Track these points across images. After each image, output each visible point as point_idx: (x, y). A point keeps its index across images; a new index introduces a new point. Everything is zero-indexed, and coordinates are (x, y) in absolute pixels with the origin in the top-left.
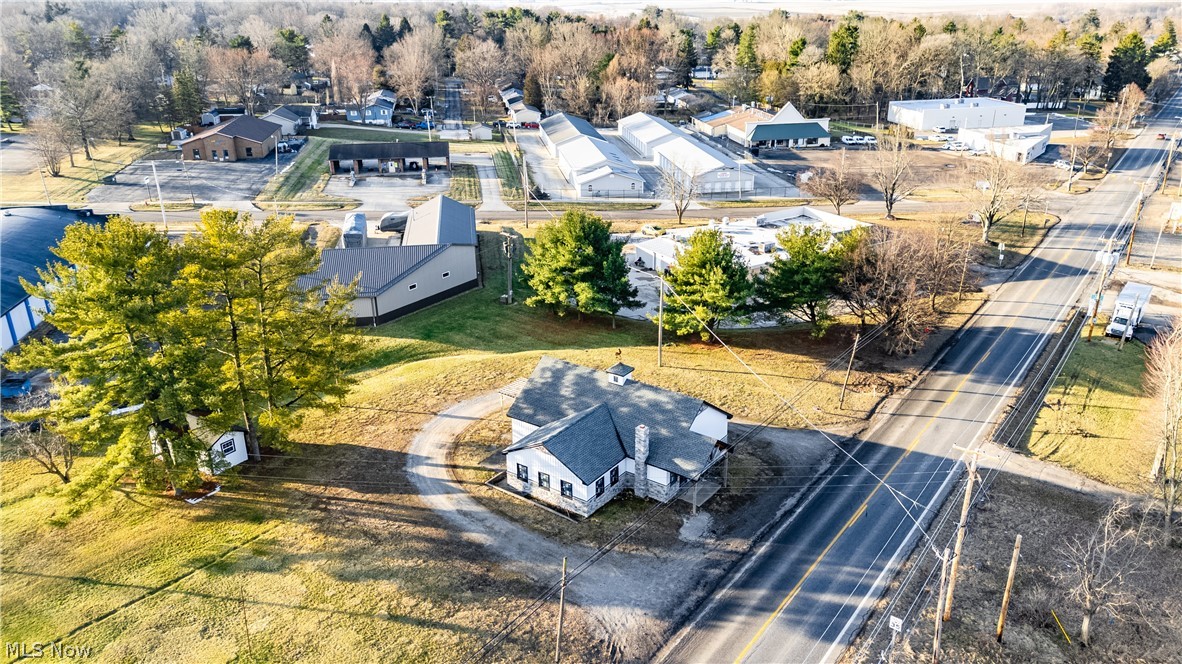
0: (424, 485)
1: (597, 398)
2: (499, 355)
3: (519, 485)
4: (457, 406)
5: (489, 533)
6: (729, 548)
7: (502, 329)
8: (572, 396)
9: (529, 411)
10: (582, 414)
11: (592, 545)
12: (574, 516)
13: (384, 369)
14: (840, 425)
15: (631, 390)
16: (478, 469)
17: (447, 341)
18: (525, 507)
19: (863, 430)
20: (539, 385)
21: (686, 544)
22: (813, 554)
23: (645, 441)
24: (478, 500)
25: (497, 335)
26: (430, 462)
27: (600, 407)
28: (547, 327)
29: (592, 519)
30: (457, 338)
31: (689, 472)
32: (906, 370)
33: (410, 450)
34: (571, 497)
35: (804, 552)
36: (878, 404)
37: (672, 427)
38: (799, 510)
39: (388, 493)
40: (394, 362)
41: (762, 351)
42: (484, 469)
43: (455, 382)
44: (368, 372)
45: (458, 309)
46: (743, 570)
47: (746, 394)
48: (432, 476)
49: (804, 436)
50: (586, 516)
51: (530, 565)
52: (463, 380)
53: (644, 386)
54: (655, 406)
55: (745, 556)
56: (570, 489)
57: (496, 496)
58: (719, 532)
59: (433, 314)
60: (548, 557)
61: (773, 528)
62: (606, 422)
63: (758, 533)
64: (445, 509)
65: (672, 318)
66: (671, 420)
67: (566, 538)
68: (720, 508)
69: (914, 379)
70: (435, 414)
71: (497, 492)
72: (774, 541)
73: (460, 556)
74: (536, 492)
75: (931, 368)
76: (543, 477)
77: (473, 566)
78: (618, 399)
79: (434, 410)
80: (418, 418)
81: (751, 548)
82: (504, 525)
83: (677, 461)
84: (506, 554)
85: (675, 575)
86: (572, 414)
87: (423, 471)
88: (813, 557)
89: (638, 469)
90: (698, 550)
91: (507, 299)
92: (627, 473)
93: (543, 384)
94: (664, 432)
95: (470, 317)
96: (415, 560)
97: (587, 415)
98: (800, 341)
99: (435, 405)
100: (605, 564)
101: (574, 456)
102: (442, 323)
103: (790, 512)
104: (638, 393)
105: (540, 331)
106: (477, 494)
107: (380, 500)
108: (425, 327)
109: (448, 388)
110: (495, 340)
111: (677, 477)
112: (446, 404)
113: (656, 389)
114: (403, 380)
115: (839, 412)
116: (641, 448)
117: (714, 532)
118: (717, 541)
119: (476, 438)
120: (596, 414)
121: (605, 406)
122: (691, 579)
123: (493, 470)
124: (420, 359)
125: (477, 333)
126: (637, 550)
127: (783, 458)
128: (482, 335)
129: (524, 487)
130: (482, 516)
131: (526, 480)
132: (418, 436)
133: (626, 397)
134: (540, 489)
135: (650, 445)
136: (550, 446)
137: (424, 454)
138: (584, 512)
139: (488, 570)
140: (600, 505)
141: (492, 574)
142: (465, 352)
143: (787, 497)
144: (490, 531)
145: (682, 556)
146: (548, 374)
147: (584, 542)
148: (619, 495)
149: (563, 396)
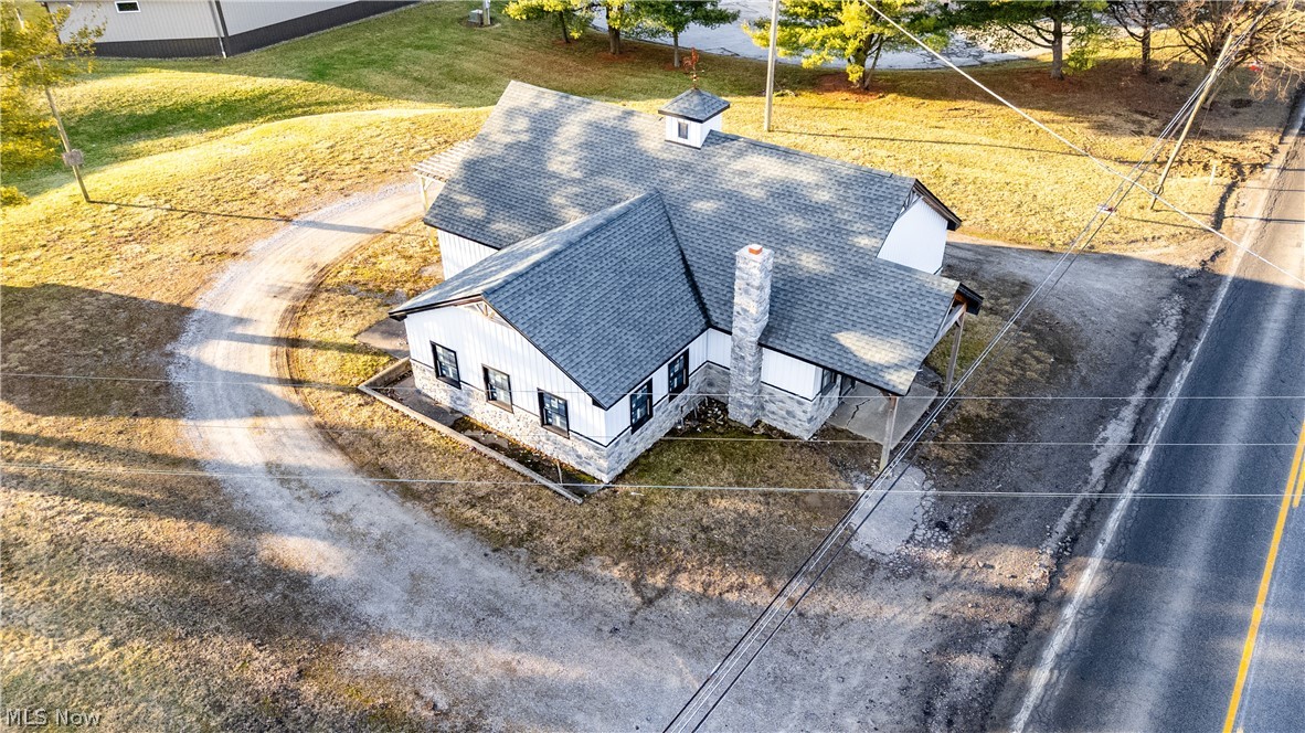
0: (204, 392)
1: (636, 178)
2: (453, 110)
3: (441, 394)
4: (341, 202)
5: (334, 537)
6: (994, 579)
7: (466, 65)
8: (577, 175)
9: (475, 212)
10: (598, 218)
11: (616, 572)
12: (573, 478)
13: (219, 132)
14: (1162, 242)
15: (721, 156)
16: (350, 349)
17: (355, 85)
18: (449, 452)
19: (1217, 253)
20: (498, 150)
21: (873, 566)
22: (1232, 596)
23: (760, 288)
24: (330, 435)
25: (457, 77)
26: (239, 330)
27: (643, 200)
28: (551, 62)
29: (622, 487)
30: (376, 78)
31: (878, 369)
32: (1250, 135)
33: (203, 302)
34: (566, 431)
35: (1204, 592)
36: (1224, 199)
37: (830, 249)
38: (1145, 457)
39: (100, 413)
40: (243, 119)
41: (959, 104)
42: (365, 349)
43: (349, 156)
44: (183, 138)
45: (388, 32)
46: (1050, 655)
47: (949, 181)
48: (232, 368)
49: (1093, 267)
50: (606, 479)
51: (432, 649)
52: (366, 152)
53: (755, 146)
54: (787, 195)
55: (1044, 601)
56: (564, 412)
57: (378, 424)
58: (956, 526)
59: (340, 38)
60: (487, 617)
61: (1094, 512)
62: (658, 238)
63: (1061, 527)
64: (236, 460)
65: (791, 36)
66: (829, 232)
67: (547, 550)
68: (945, 454)
69: (1275, 151)
70: (288, 220)
71: (383, 414)
72: (1113, 554)
73: (232, 619)
74: (481, 411)
75: (1296, 131)
76: (495, 379)
77: (262, 658)
78: (688, 181)
79: (287, 213)
80: (247, 226)
81: (1054, 576)
82: (380, 511)
83: (848, 339)
84: (370, 609)
85: (855, 681)
86: (576, 220)
87: (218, 354)
88: (1237, 610)
89: (739, 358)
90: (910, 585)
91: (481, 16)
92: (708, 364)
93: (509, 147)
94: (810, 262)
95: (408, 46)
96: (87, 637)
97: (610, 221)
98: (1028, 86)
99: (293, 202)
100: (652, 643)
101: (571, 328)
102: (353, 53)
103: (1122, 464)
104: (739, 165)
105: (538, 70)
106: (331, 419)
107: (72, 433)
108: (318, 60)
109: (332, 168)
110: (450, 85)
111: (841, 379)
112: (318, 199)
113: (786, 154)
114: (242, 152)
115: (1151, 215)
116: (750, 306)
117: (943, 526)
118: (955, 553)
119: (365, 275)
120: (631, 219)
121: (656, 199)
122: (904, 690)
123: (385, 353)
124: (297, 115)
125: (417, 70)
126: (742, 587)
127: (1065, 320)
128: (427, 75)
129: (455, 399)
130: (328, 483)
131: (456, 383)
132: (233, 267)
133: (708, 175)
134: (490, 407)
135: (773, 298)
136: (508, 301)
137: (231, 310)
138: (601, 469)
139: (301, 674)
140: (641, 449)
141: (309, 689)
142: (388, 104)
143: (1102, 417)
144: (342, 530)
145: (868, 606)
146: (522, 123)
147: (595, 565)
148: (690, 417)
149: (553, 175)
